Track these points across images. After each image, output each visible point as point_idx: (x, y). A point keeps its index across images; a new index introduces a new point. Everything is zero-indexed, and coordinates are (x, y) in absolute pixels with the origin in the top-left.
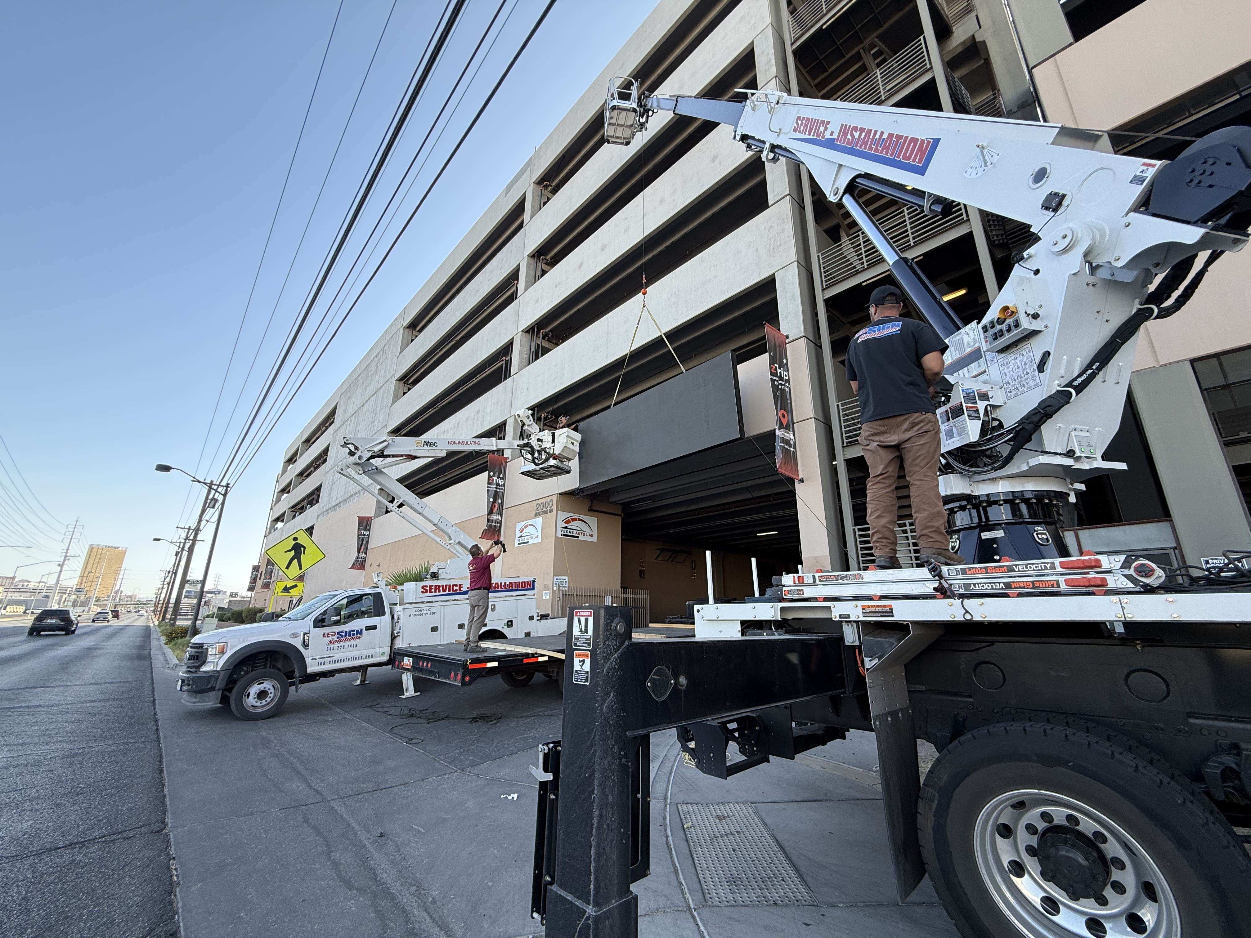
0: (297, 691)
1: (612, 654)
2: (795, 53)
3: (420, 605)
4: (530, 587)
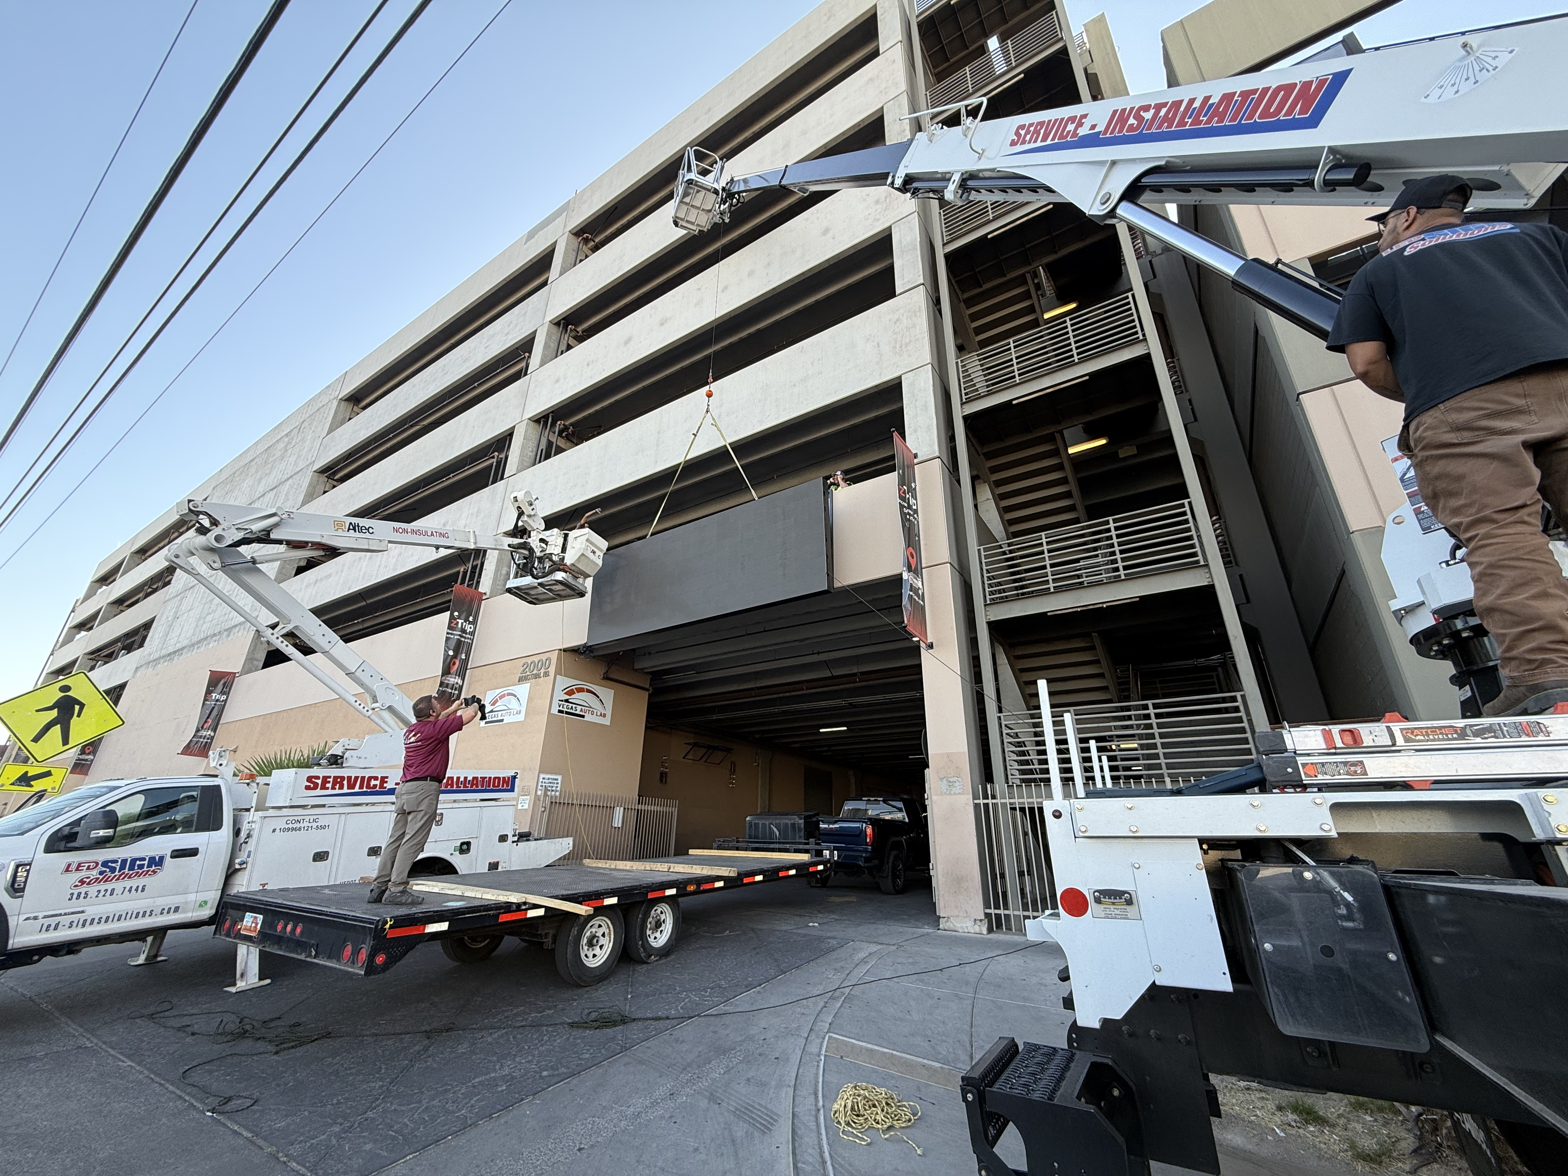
3: (299, 811)
4: (507, 786)
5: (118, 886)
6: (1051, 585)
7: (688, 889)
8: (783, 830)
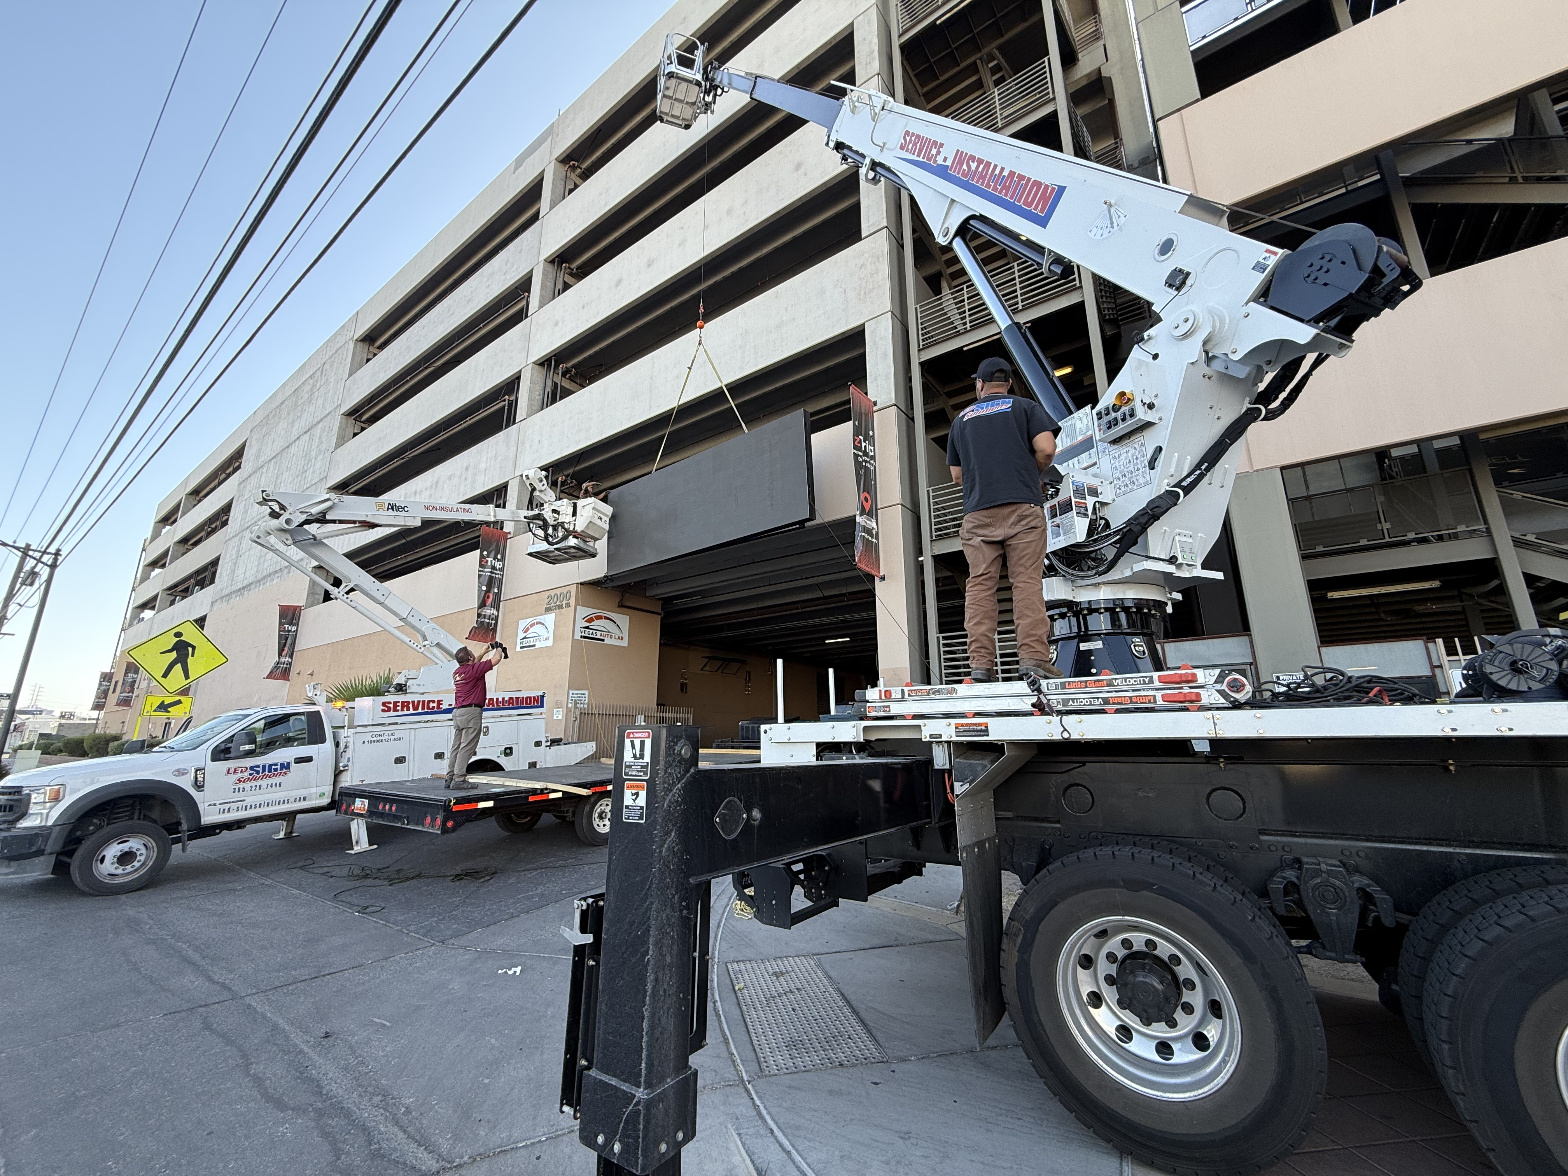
0: (184, 850)
1: (674, 784)
2: (903, 48)
3: (380, 728)
4: (538, 703)
5: (263, 783)
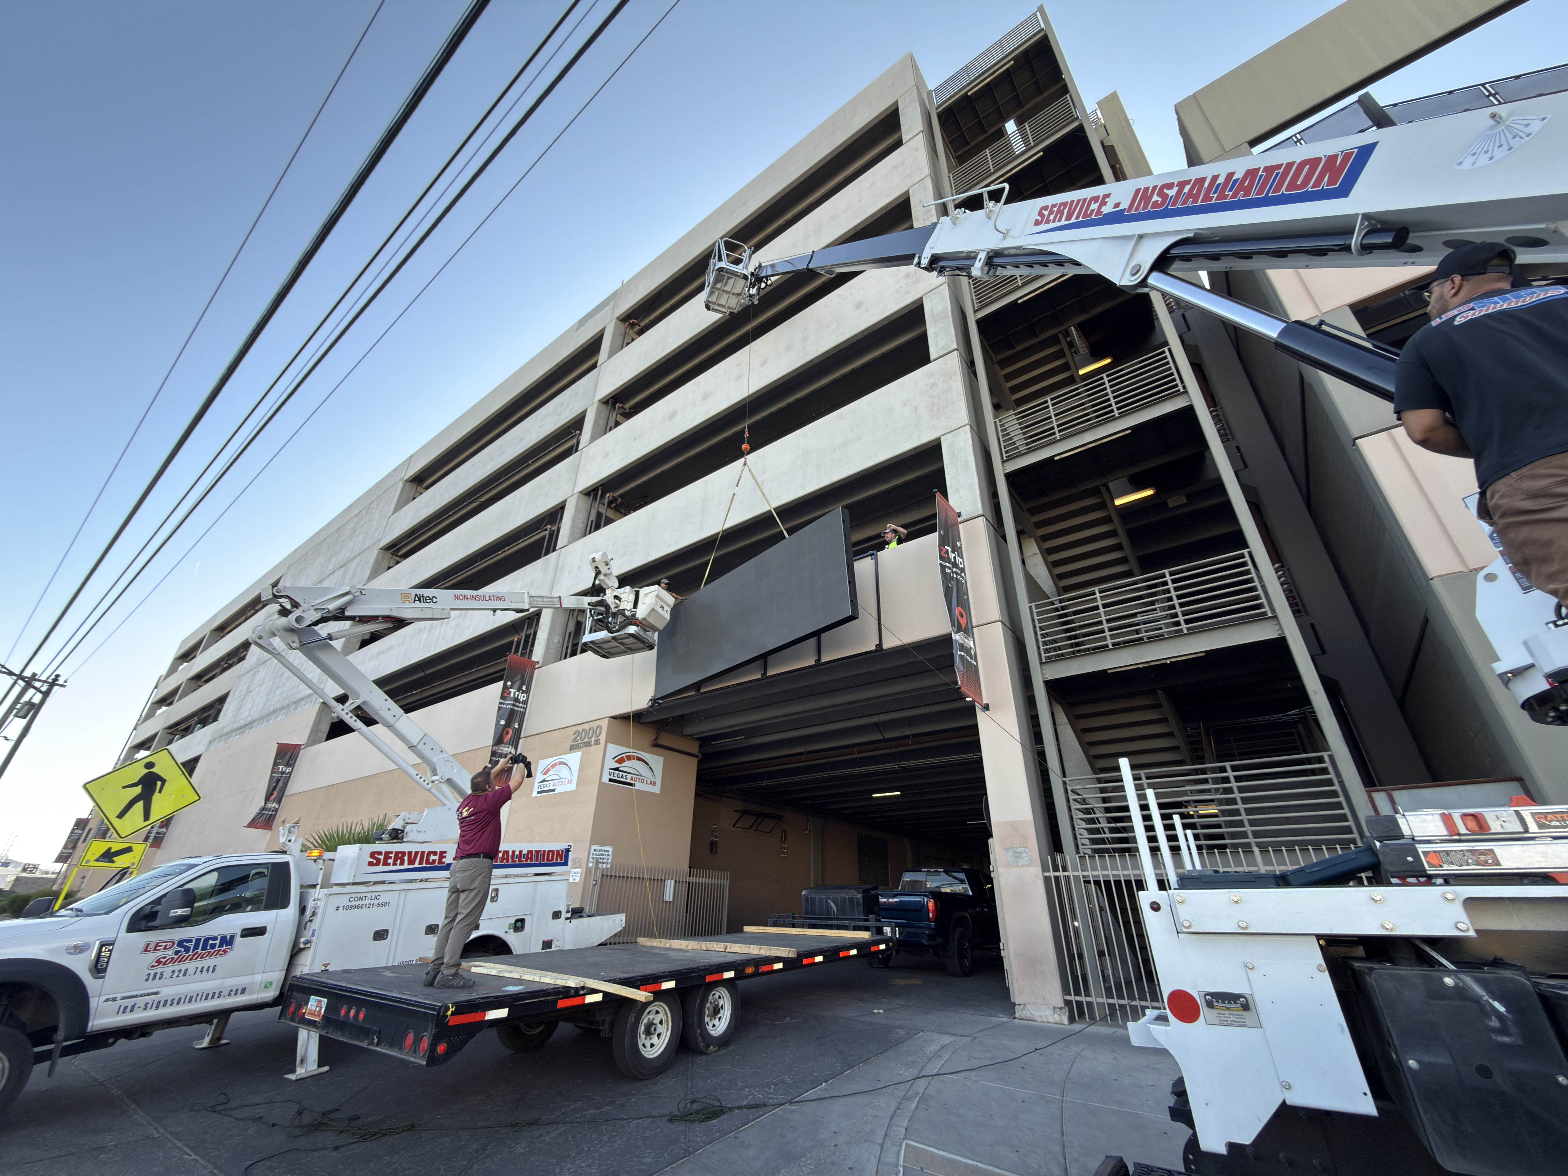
3: (362, 888)
4: (561, 860)
5: (191, 966)
6: (1109, 642)
7: (747, 971)
8: (841, 905)
